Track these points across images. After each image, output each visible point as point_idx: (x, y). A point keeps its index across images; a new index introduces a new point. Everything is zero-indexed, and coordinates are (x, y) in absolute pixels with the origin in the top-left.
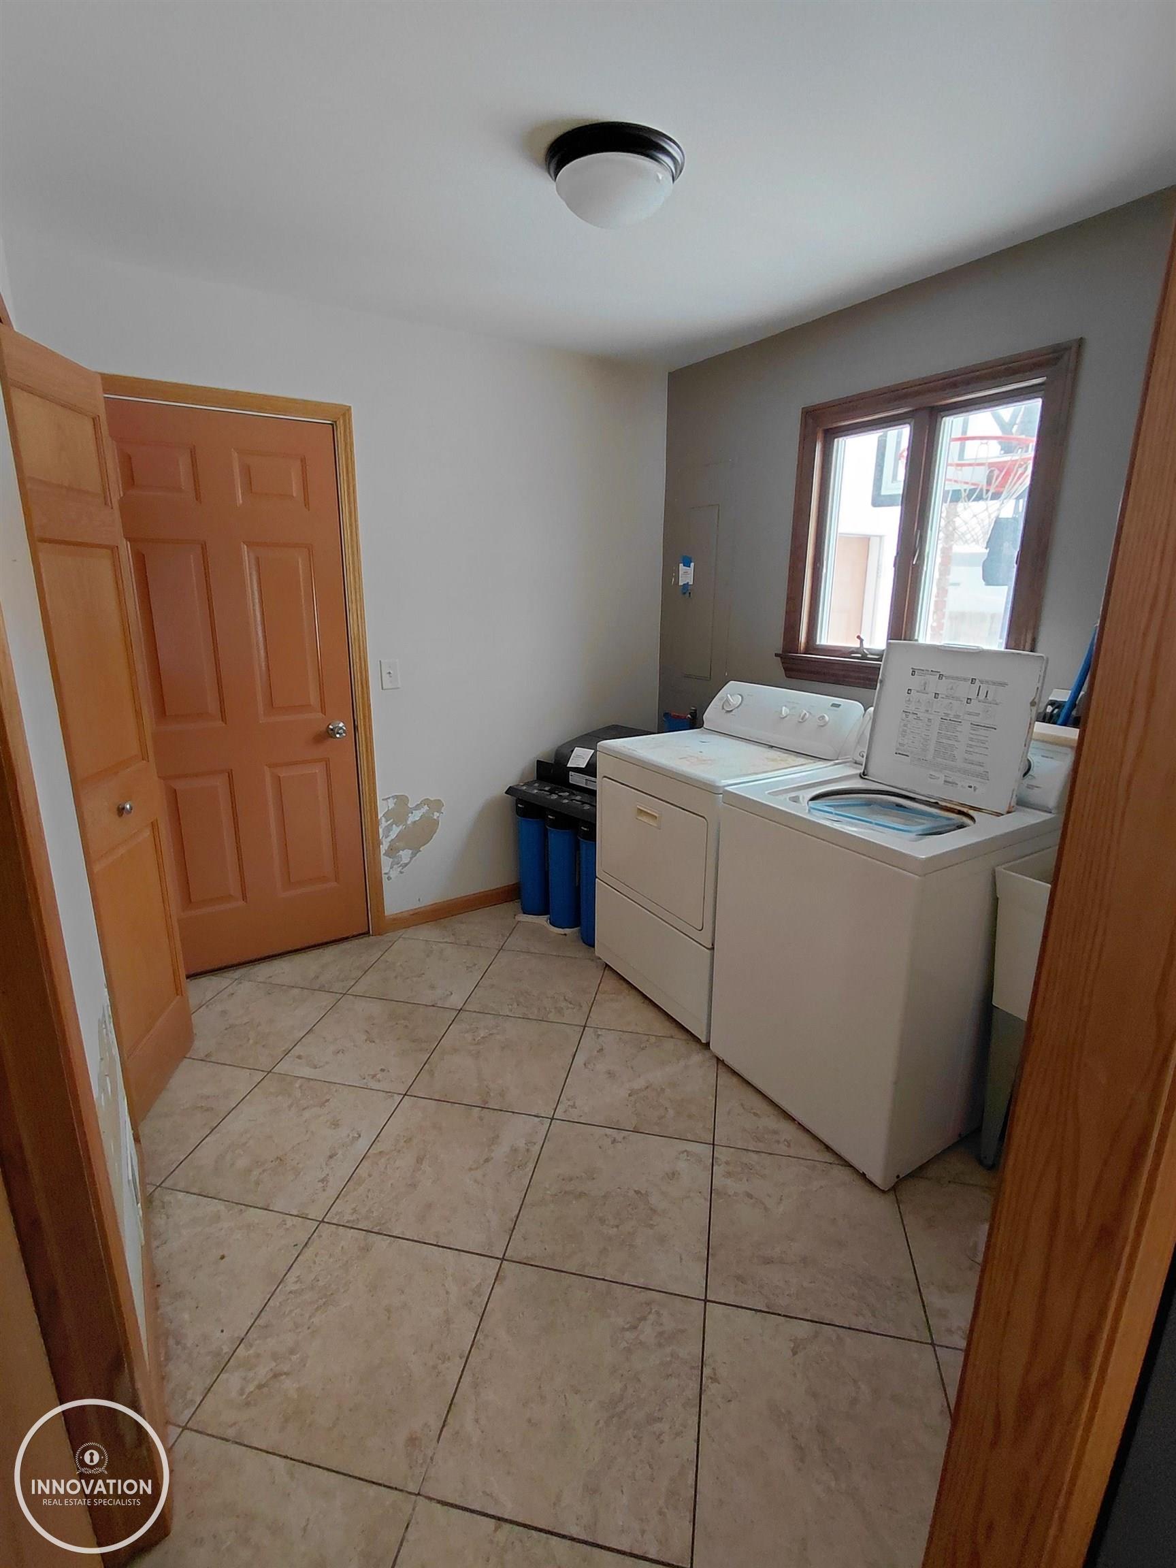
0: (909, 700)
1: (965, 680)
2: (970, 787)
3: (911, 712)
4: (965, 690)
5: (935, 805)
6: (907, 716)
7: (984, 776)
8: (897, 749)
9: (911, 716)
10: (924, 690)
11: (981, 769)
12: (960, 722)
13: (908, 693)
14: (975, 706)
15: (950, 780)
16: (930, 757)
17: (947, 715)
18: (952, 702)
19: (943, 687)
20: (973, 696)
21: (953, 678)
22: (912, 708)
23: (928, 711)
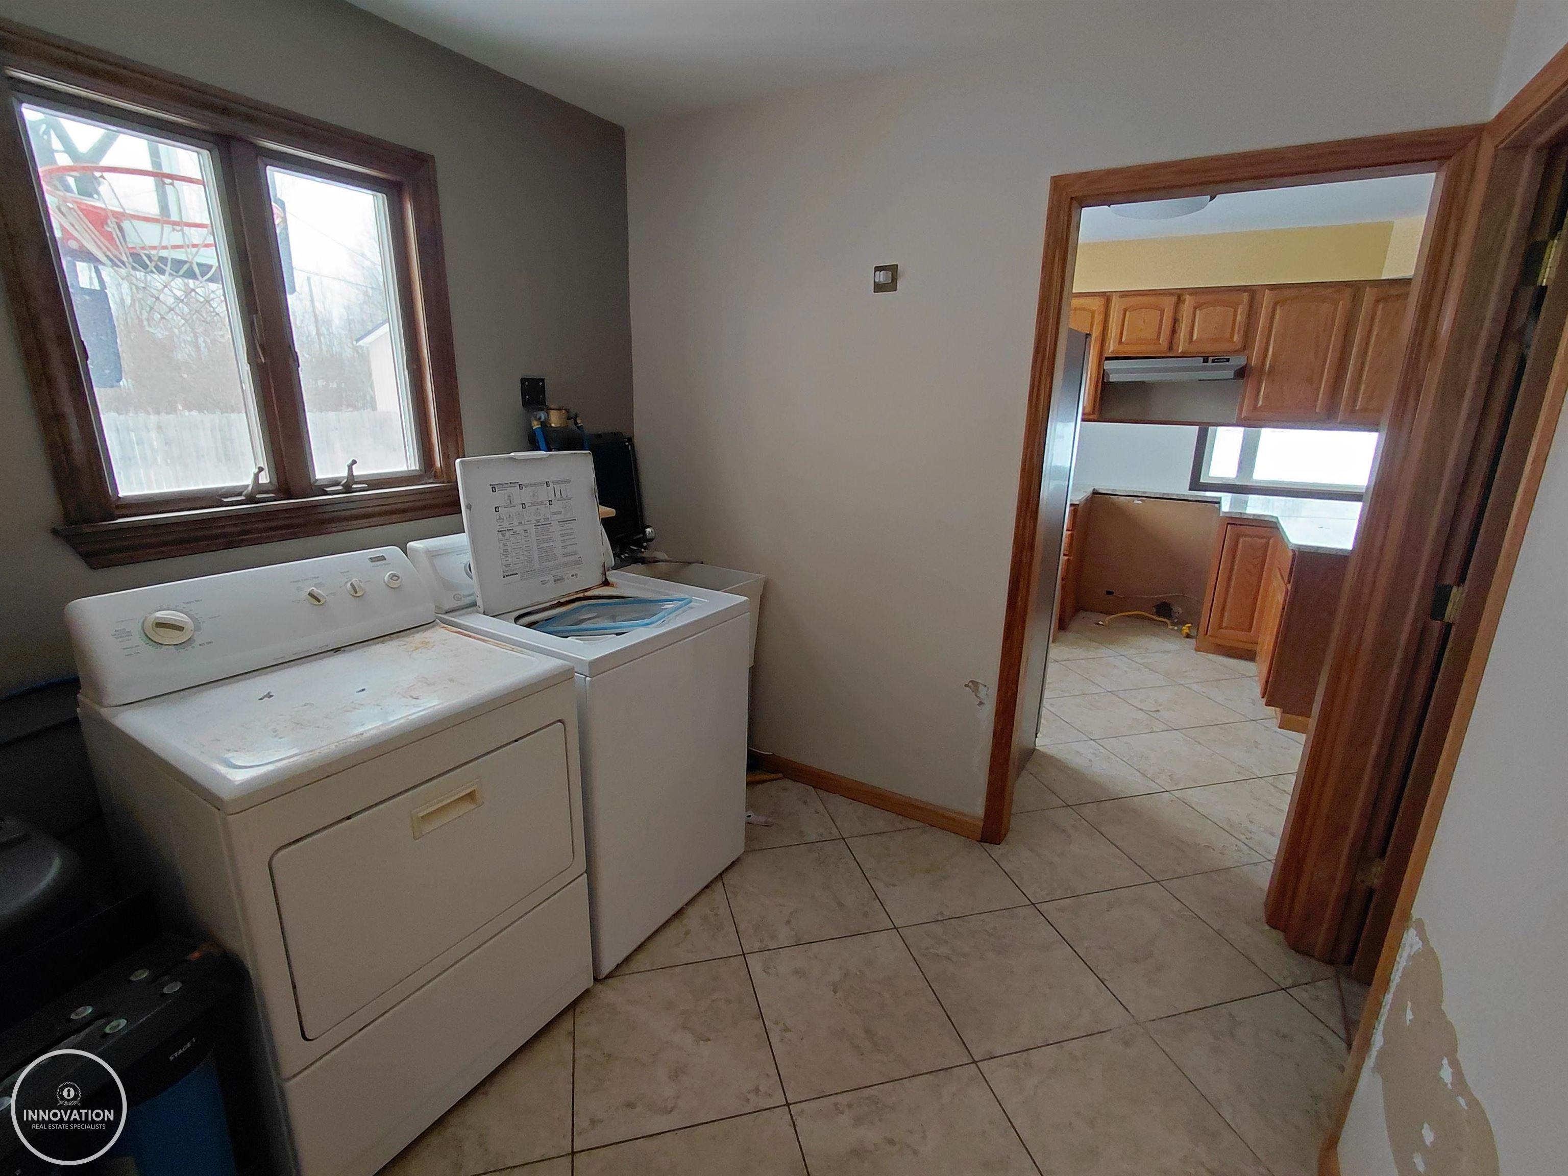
0: (500, 518)
1: (541, 484)
2: (573, 576)
3: (506, 529)
4: (544, 494)
5: (560, 604)
6: (503, 535)
7: (579, 562)
8: (503, 572)
9: (508, 534)
10: (511, 504)
11: (573, 558)
12: (550, 524)
13: (496, 511)
14: (556, 507)
15: (558, 578)
16: (537, 566)
17: (538, 521)
18: (538, 507)
19: (525, 496)
20: (552, 497)
21: (531, 485)
22: (506, 525)
23: (521, 523)
